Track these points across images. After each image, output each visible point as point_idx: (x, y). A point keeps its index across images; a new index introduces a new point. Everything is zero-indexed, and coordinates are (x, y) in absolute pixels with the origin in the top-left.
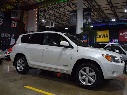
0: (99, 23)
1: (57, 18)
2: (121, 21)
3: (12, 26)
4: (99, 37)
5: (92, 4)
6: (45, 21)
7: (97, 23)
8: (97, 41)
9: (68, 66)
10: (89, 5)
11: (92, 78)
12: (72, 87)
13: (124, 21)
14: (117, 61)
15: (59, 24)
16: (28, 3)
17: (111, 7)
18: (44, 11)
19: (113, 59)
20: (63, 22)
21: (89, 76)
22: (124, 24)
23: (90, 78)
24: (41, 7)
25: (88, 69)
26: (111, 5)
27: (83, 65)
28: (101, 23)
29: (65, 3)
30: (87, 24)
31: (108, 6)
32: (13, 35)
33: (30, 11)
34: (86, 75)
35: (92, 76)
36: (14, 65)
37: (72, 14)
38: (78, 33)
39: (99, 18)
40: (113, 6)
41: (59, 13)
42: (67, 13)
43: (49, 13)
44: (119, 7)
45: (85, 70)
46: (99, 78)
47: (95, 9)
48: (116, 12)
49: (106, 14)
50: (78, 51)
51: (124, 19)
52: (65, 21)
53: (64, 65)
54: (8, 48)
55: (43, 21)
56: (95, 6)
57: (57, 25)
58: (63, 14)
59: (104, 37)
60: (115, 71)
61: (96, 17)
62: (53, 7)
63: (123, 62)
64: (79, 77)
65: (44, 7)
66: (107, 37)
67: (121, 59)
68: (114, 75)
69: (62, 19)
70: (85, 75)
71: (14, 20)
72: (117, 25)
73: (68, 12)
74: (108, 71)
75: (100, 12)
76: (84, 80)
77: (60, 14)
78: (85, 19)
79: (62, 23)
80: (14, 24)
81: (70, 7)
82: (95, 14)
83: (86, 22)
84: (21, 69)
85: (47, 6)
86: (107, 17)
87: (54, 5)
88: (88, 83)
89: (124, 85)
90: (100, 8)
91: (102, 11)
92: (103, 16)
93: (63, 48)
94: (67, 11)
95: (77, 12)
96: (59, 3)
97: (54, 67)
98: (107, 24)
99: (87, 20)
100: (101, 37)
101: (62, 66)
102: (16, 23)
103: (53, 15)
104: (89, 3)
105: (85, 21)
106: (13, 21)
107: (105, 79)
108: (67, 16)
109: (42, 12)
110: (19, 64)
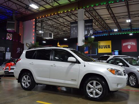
0: (100, 33)
1: (56, 28)
2: (124, 31)
3: (7, 39)
4: (101, 48)
5: (93, 14)
6: (43, 32)
7: (98, 33)
8: (99, 52)
9: (75, 80)
10: (90, 15)
11: (99, 91)
12: (80, 100)
13: (126, 30)
14: (120, 74)
15: (57, 35)
16: (25, 14)
17: (112, 17)
18: (42, 22)
19: (117, 72)
20: (62, 33)
21: (96, 88)
22: (127, 34)
23: (97, 90)
24: (39, 18)
25: (95, 82)
26: (112, 15)
27: (90, 79)
28: (102, 33)
29: (65, 14)
30: (89, 35)
31: (109, 16)
32: (8, 48)
33: (26, 21)
34: (94, 88)
35: (99, 89)
36: (18, 82)
37: (73, 25)
38: (80, 46)
39: (100, 28)
40: (114, 16)
41: (58, 23)
42: (66, 23)
43: (47, 23)
44: (120, 17)
45: (92, 84)
46: (105, 90)
47: (96, 19)
48: (117, 22)
49: (107, 24)
50: (85, 66)
51: (127, 28)
52: (64, 31)
53: (72, 80)
54: (4, 63)
55: (41, 32)
56: (96, 16)
57: (55, 36)
58: (62, 24)
59: (106, 48)
60: (120, 83)
61: (97, 27)
62: (51, 17)
63: (126, 74)
64: (87, 91)
65: (42, 17)
66: (110, 48)
67: (124, 73)
68: (118, 87)
69: (61, 29)
70: (92, 88)
71: (10, 32)
72: (119, 34)
73: (68, 22)
74: (113, 83)
75: (101, 22)
76: (92, 93)
77: (59, 25)
78: (86, 30)
79: (60, 33)
80: (10, 36)
81: (70, 17)
82: (96, 24)
83: (88, 34)
84: (27, 85)
85: (45, 16)
86: (109, 27)
87: (53, 16)
88: (96, 95)
89: (128, 96)
90: (101, 17)
91: (103, 21)
92: (105, 26)
93: (71, 63)
94: (66, 21)
95: (77, 23)
96: (59, 14)
97: (63, 82)
98: (109, 34)
99: (89, 31)
100: (102, 48)
101: (70, 81)
102: (11, 35)
103: (51, 25)
104: (89, 13)
105: (86, 33)
106: (8, 33)
107: (111, 91)
108: (66, 27)
109: (39, 22)
110: (24, 80)
